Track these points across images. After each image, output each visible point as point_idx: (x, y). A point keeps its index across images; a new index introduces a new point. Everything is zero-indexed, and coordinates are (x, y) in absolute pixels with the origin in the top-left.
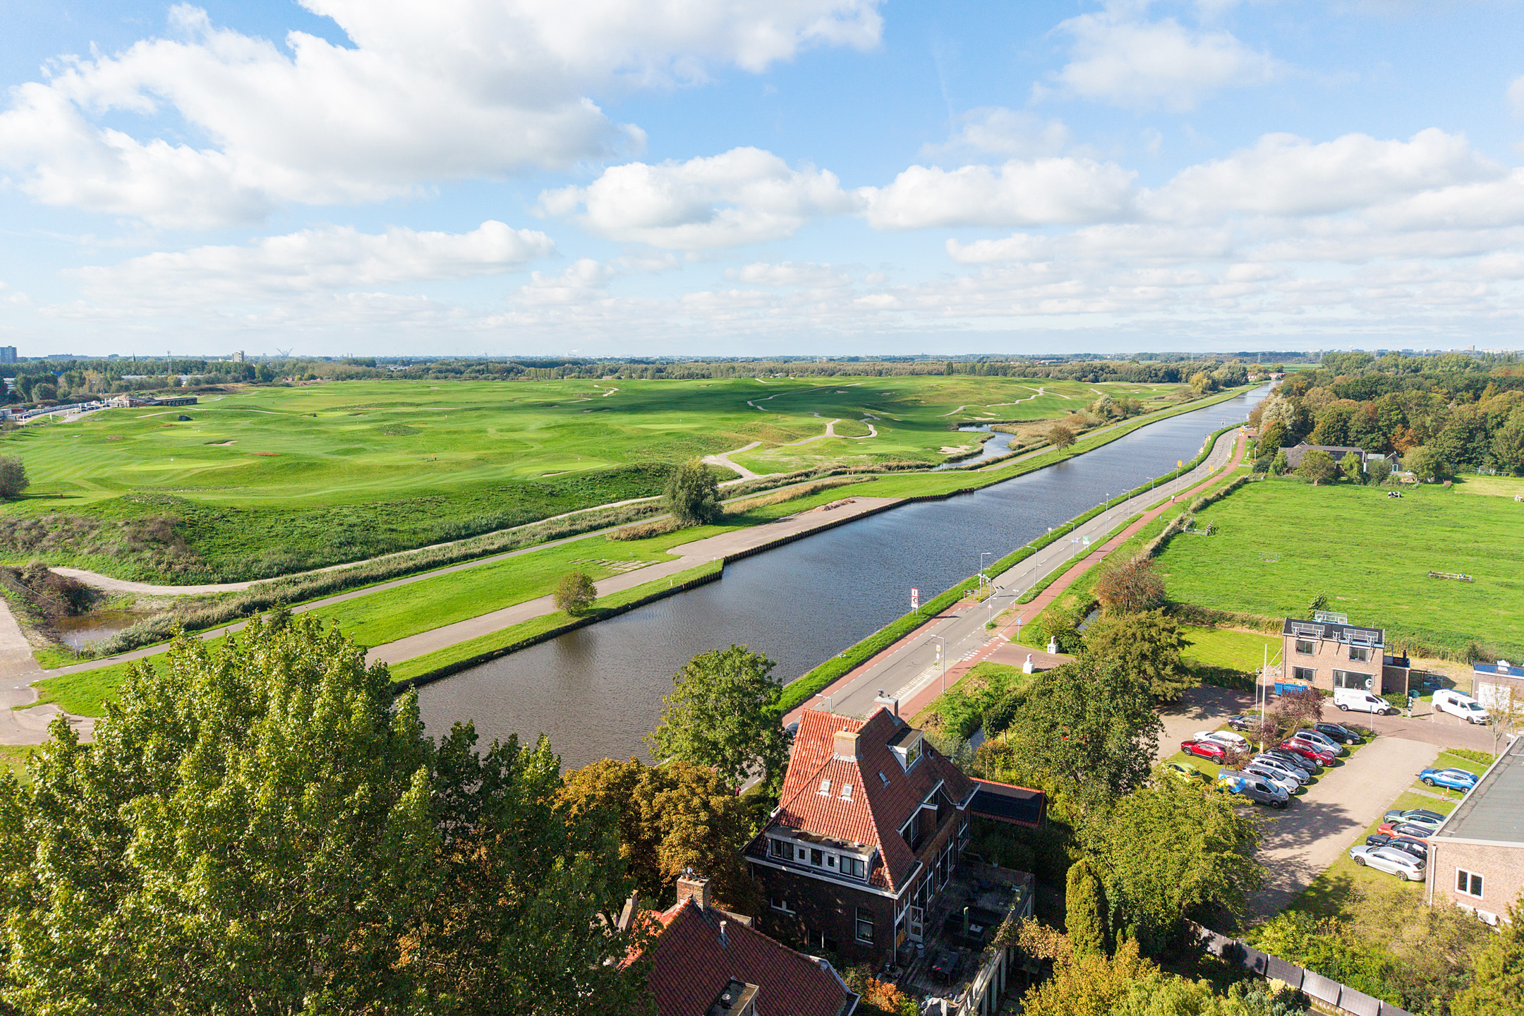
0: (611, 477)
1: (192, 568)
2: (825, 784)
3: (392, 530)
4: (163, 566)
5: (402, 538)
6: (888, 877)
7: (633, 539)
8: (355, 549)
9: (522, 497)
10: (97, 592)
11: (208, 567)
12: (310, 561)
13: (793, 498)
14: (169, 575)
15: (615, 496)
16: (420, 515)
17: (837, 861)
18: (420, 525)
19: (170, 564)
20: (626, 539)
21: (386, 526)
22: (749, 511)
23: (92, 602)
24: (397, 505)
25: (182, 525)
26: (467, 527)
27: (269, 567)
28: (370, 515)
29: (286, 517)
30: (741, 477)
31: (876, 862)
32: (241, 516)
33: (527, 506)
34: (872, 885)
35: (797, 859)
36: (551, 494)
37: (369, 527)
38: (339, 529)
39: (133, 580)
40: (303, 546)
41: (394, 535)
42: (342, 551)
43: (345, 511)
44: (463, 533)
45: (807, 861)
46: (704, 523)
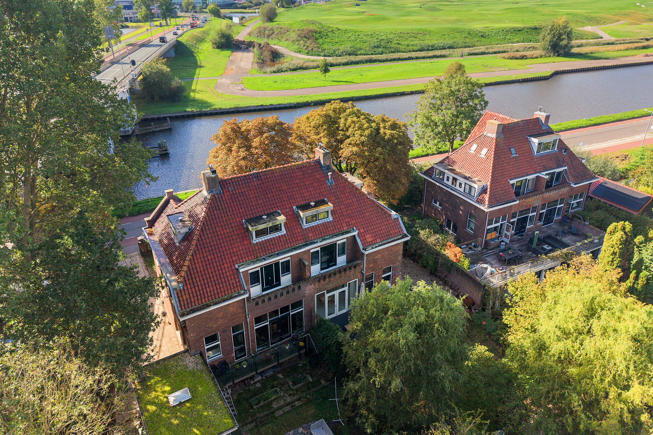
0: (519, 31)
1: (314, 49)
2: (474, 147)
3: (399, 44)
4: (305, 47)
5: (401, 47)
6: (487, 199)
7: (511, 59)
8: (380, 50)
9: (466, 36)
10: (282, 54)
11: (320, 49)
12: (359, 52)
13: (627, 49)
14: (306, 51)
15: (517, 40)
16: (414, 39)
17: (463, 186)
18: (412, 43)
19: (308, 47)
20: (508, 58)
21: (397, 42)
22: (591, 53)
23: (280, 58)
24: (405, 34)
25: (316, 32)
26: (432, 46)
27: (343, 52)
28: (392, 36)
29: (357, 34)
30: (602, 38)
31: (484, 191)
32: (340, 31)
33: (467, 40)
34: (477, 202)
35: (445, 181)
36: (482, 36)
37: (389, 41)
38: (376, 40)
39: (295, 52)
40: (358, 46)
41: (399, 46)
42: (374, 50)
43: (382, 34)
44: (430, 48)
45: (450, 183)
46: (558, 56)
